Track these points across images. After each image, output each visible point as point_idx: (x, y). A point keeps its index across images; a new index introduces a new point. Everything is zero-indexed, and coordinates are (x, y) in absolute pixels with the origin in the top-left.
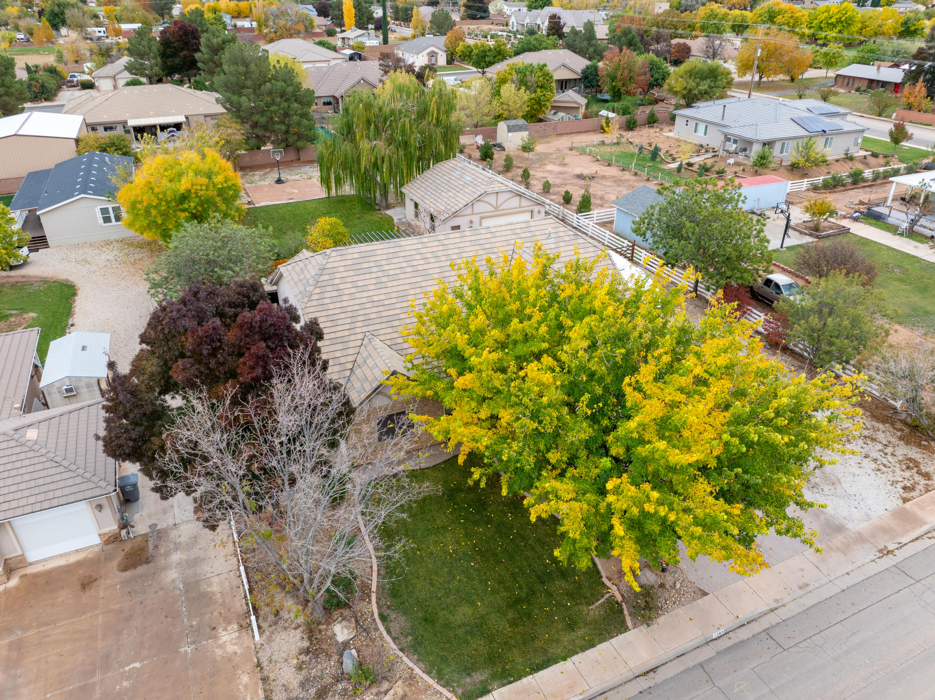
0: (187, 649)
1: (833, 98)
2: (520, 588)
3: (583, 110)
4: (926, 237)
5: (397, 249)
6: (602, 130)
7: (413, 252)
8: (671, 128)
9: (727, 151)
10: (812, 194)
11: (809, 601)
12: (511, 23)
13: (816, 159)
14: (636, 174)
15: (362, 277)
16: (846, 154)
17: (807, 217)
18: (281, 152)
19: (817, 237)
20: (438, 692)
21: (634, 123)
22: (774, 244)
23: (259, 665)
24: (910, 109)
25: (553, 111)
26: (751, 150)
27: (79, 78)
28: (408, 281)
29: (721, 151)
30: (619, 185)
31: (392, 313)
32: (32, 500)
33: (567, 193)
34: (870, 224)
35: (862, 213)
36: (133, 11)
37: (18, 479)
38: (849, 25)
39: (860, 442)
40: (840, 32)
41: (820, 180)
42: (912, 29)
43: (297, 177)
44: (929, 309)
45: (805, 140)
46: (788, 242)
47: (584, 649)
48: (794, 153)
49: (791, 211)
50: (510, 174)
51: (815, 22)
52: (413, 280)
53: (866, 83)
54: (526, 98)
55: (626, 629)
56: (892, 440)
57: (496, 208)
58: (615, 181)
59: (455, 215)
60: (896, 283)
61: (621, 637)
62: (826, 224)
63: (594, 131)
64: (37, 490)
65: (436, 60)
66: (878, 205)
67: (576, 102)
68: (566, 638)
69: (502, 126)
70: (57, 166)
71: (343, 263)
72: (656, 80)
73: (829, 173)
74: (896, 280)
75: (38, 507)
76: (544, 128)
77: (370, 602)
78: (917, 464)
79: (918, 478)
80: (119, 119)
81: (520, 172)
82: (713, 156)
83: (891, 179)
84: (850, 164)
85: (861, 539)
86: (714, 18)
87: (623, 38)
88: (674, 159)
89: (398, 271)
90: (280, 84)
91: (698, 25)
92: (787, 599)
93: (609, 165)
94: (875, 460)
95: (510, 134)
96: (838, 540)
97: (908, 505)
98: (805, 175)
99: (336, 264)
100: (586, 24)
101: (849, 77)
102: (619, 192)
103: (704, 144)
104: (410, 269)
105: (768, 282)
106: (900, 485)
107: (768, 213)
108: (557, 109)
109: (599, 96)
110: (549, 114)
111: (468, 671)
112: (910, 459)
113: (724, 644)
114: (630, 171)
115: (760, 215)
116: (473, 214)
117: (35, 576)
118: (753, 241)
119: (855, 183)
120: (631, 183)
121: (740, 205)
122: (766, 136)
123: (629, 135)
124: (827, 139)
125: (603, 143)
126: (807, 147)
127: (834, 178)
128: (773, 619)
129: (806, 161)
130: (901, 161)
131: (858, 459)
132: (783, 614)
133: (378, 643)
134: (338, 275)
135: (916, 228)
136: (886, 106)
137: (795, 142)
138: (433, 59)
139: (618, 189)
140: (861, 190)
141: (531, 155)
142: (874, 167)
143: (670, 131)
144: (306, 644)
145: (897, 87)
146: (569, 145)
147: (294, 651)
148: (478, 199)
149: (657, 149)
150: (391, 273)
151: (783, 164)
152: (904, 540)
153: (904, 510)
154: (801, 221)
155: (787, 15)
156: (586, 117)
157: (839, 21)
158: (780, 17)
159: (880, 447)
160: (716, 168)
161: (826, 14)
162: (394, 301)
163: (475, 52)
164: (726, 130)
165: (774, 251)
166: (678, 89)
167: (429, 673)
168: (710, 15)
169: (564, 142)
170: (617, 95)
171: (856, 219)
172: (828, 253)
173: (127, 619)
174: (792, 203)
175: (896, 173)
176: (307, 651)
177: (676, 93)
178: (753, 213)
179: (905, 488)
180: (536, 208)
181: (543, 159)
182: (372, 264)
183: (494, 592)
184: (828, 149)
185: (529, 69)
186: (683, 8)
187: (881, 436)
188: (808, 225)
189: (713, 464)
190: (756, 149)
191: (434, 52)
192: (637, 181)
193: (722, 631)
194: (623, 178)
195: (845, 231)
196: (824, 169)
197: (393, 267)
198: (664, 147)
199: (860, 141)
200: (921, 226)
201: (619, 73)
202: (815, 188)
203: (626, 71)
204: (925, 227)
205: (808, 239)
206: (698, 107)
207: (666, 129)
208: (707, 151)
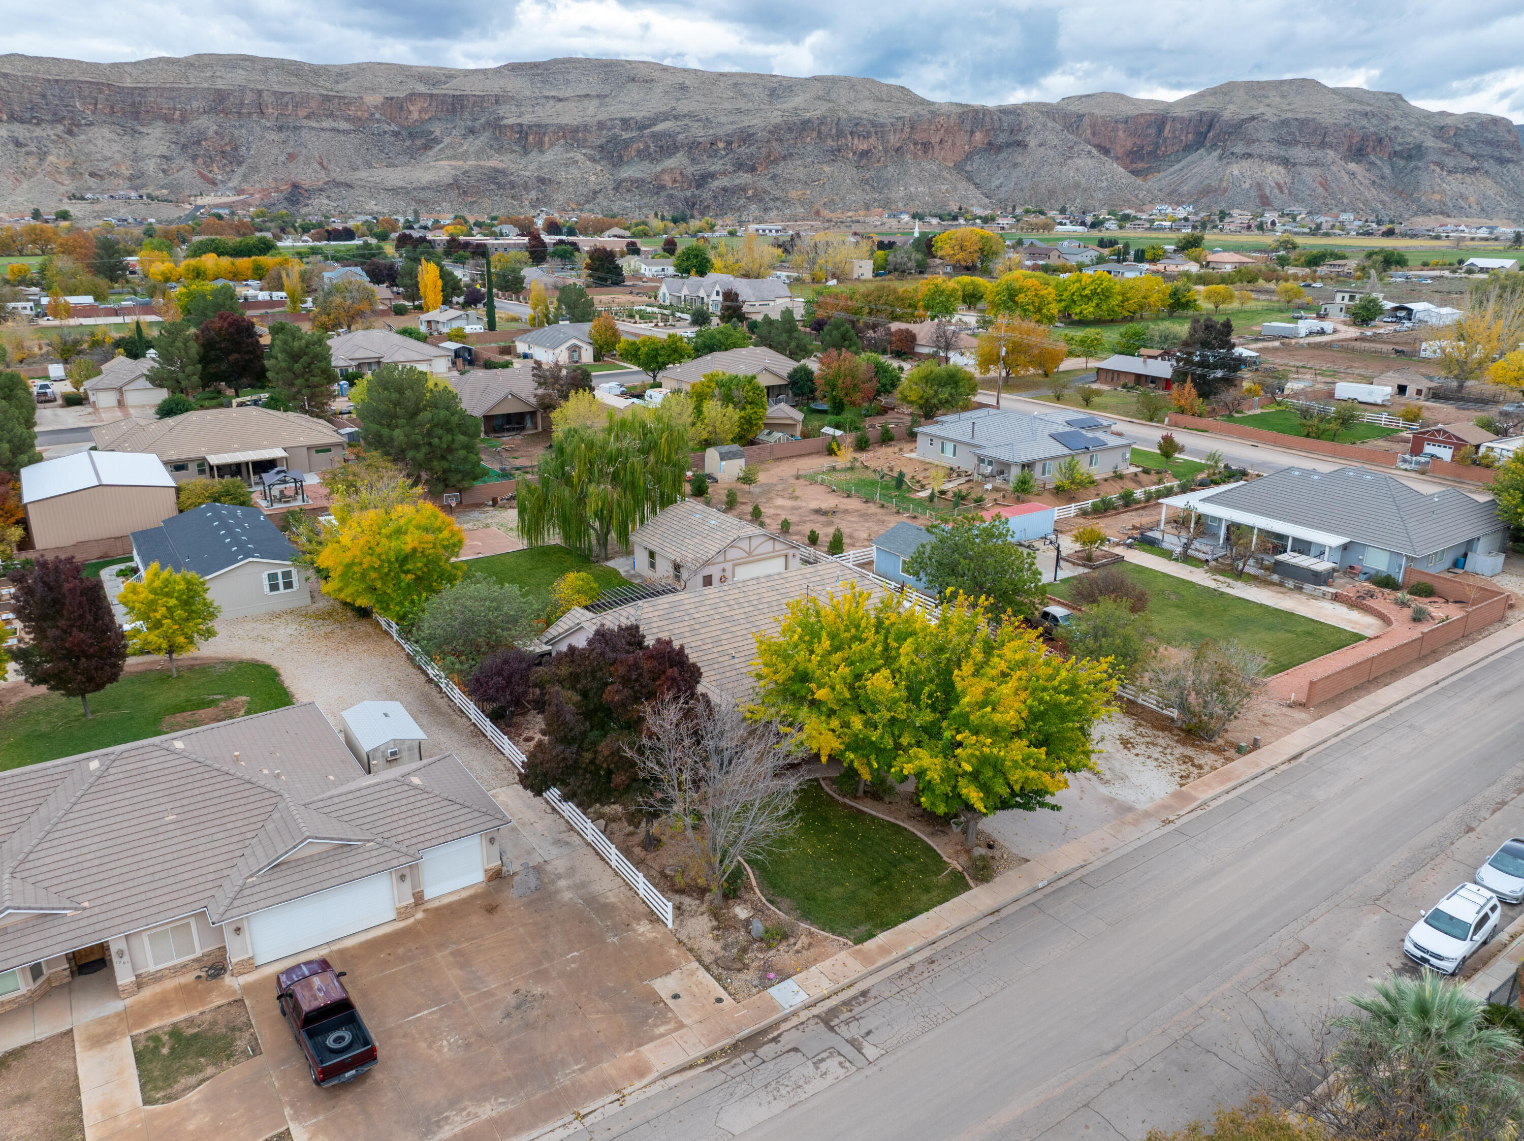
0: (612, 939)
1: (1096, 400)
2: (877, 871)
3: (799, 427)
4: (1201, 561)
5: (702, 598)
6: (831, 452)
7: (718, 600)
8: (912, 446)
9: (983, 475)
10: (1081, 520)
11: (1110, 858)
13: (1082, 481)
14: (882, 506)
15: (676, 626)
16: (1115, 472)
17: (1078, 547)
18: (456, 497)
19: (1091, 567)
20: (834, 940)
21: (866, 442)
22: (1047, 577)
23: (680, 942)
24: (1183, 412)
25: (767, 431)
26: (1009, 473)
27: (53, 389)
28: (718, 627)
29: (976, 475)
30: (866, 521)
31: (710, 657)
32: (442, 832)
33: (813, 532)
34: (1145, 551)
35: (1135, 539)
37: (423, 817)
38: (1108, 297)
39: (1144, 747)
40: (1097, 305)
41: (1088, 504)
42: (1183, 300)
43: (470, 526)
44: (1204, 632)
45: (1068, 459)
46: (1062, 575)
47: (940, 903)
48: (1058, 476)
49: (1061, 542)
50: (735, 512)
51: (1066, 294)
52: (723, 626)
53: (1133, 378)
54: (736, 417)
55: (971, 888)
56: (1171, 743)
57: (750, 554)
58: (861, 516)
59: (707, 563)
60: (1172, 610)
61: (967, 893)
62: (1098, 553)
63: (818, 453)
64: (443, 825)
65: (580, 356)
66: (1151, 529)
67: (792, 418)
68: (925, 898)
69: (712, 454)
71: (657, 613)
72: (884, 386)
73: (1098, 495)
74: (1172, 606)
75: (449, 838)
76: (758, 451)
77: (755, 893)
78: (1191, 759)
79: (1191, 769)
81: (749, 509)
82: (968, 481)
83: (1160, 501)
84: (1120, 482)
85: (1147, 815)
86: (940, 296)
87: (835, 332)
88: (923, 487)
89: (707, 619)
90: (443, 413)
91: (921, 303)
92: (1093, 858)
93: (849, 496)
94: (1157, 759)
95: (723, 463)
96: (1130, 816)
97: (1184, 788)
98: (1072, 499)
99: (651, 615)
100: (783, 313)
101: (1113, 372)
102: (869, 528)
103: (955, 467)
104: (717, 616)
105: (1046, 615)
106: (1177, 776)
107: (1036, 544)
108: (772, 427)
109: (812, 406)
110: (763, 436)
111: (855, 925)
112: (1186, 756)
113: (1049, 890)
114: (875, 503)
115: (1028, 547)
116: (725, 561)
117: (437, 909)
118: (1026, 575)
119: (1127, 505)
120: (879, 517)
121: (1009, 539)
122: (1025, 458)
123: (863, 456)
124: (1092, 457)
125: (834, 469)
126: (1071, 468)
127: (1103, 501)
128: (1083, 872)
129: (1072, 483)
130: (1175, 477)
131: (1141, 759)
132: (1090, 868)
133: (773, 916)
134: (655, 625)
135: (1190, 552)
136: (1156, 409)
137: (1057, 463)
138: (576, 355)
139: (867, 524)
140: (1134, 513)
141: (752, 488)
142: (1147, 485)
143: (912, 451)
144: (715, 923)
145: (1167, 384)
146: (794, 472)
147: (707, 929)
148: (731, 545)
149: (901, 475)
150: (702, 620)
151: (1047, 487)
152: (1181, 813)
153: (1181, 792)
154: (1072, 552)
155: (1031, 294)
156: (805, 436)
157: (1094, 293)
158: (1022, 295)
159: (1161, 749)
160: (973, 496)
161: (1077, 285)
162: (710, 646)
163: (644, 350)
164: (979, 452)
165: (1049, 584)
166: (913, 398)
167: (823, 930)
168: (935, 292)
169: (786, 469)
170: (838, 407)
171: (1130, 546)
172: (1100, 582)
174: (1061, 532)
175: (1169, 493)
176: (718, 928)
177: (911, 403)
178: (1021, 545)
179: (1181, 777)
180: (791, 552)
181: (768, 491)
182: (683, 613)
183: (856, 875)
184: (1094, 467)
185: (735, 382)
186: (891, 267)
187: (1161, 741)
188: (1080, 555)
189: (1022, 726)
190: (1015, 473)
191: (576, 346)
192: (886, 514)
193: (1045, 882)
194: (869, 512)
195: (1120, 559)
196: (1092, 490)
197: (702, 614)
198: (908, 472)
199: (1128, 456)
200: (1196, 550)
201: (840, 381)
202: (1084, 513)
203: (849, 379)
204: (1199, 551)
205: (1081, 570)
206: (943, 422)
207: (907, 447)
208: (959, 475)
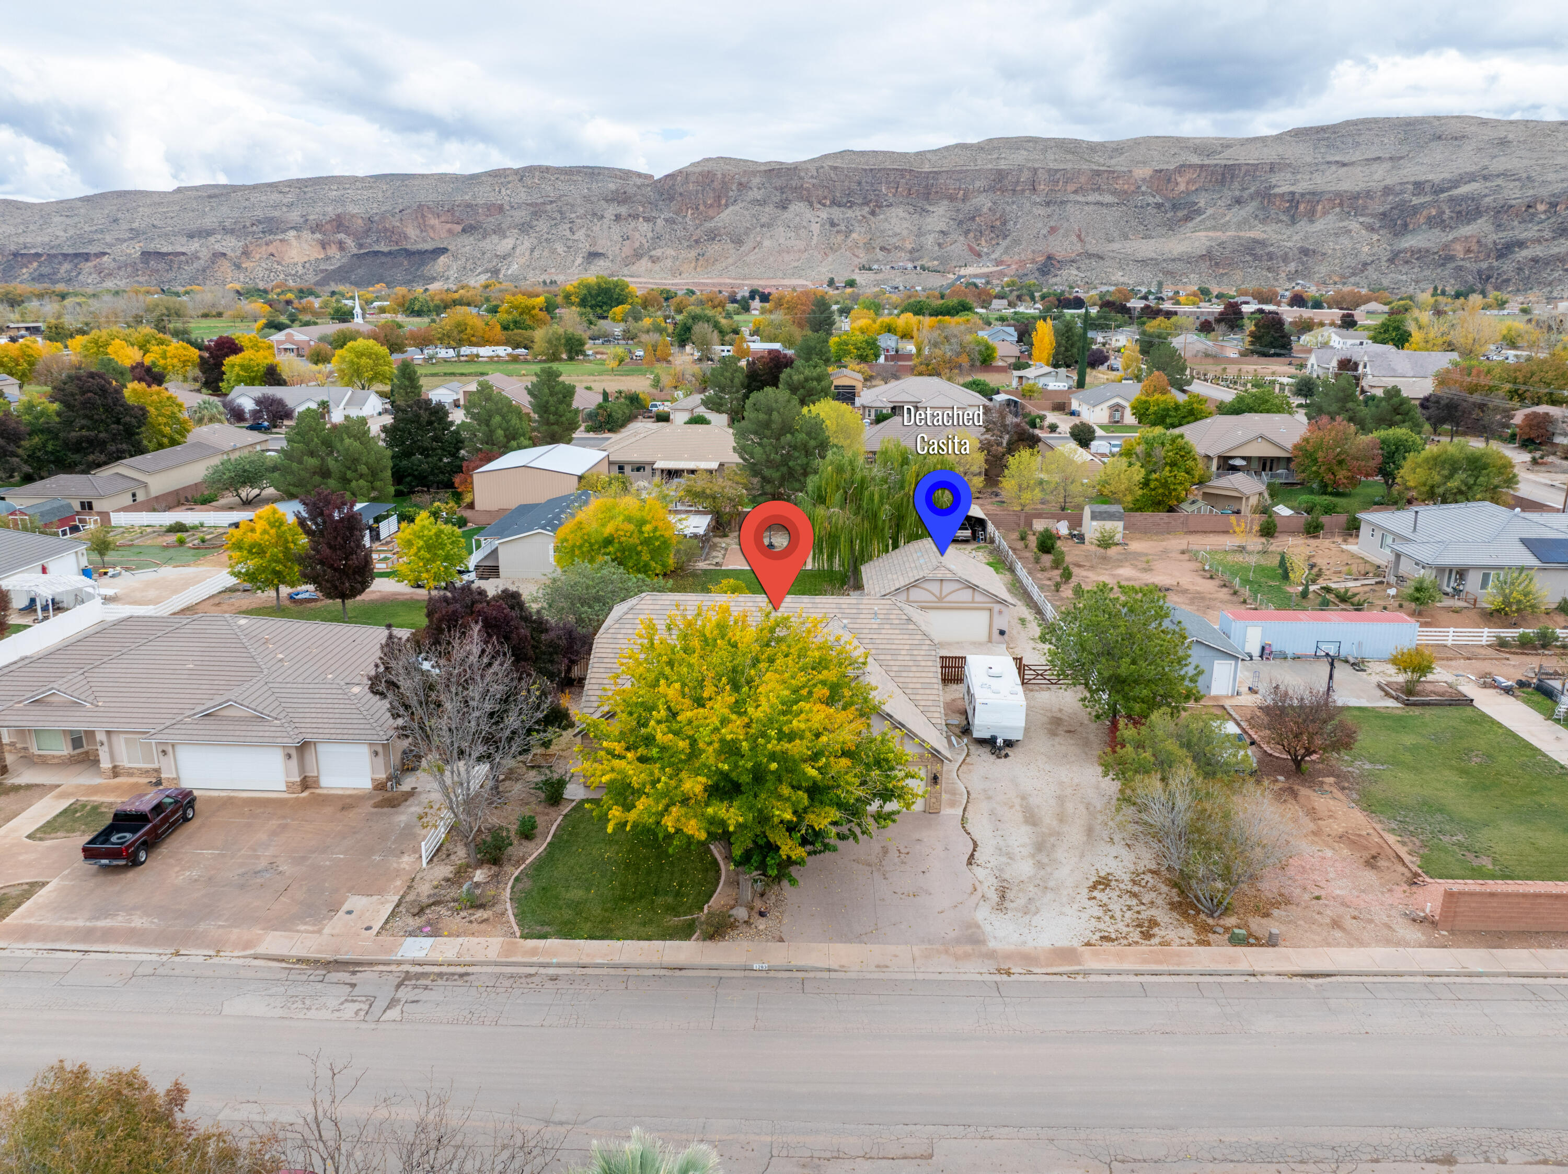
0: (377, 859)
2: (635, 892)
11: (874, 976)
12: (1309, 366)
20: (510, 926)
21: (1319, 528)
23: (413, 879)
25: (1193, 500)
27: (661, 408)
29: (1391, 577)
36: (780, 326)
37: (331, 715)
56: (1159, 901)
57: (940, 599)
64: (338, 725)
65: (1122, 416)
68: (634, 928)
69: (1087, 511)
70: (549, 501)
76: (1166, 520)
77: (516, 869)
78: (1153, 926)
79: (1135, 935)
80: (649, 459)
85: (991, 955)
94: (1109, 911)
95: (1094, 523)
96: (964, 949)
97: (1085, 949)
106: (1102, 935)
110: (1186, 504)
111: (544, 924)
112: (1152, 920)
117: (319, 795)
119: (1544, 647)
122: (1449, 561)
125: (1242, 549)
126: (1514, 583)
133: (500, 891)
138: (1118, 415)
143: (1357, 543)
144: (451, 876)
146: (1185, 547)
147: (441, 876)
148: (915, 584)
151: (1480, 605)
152: (1037, 971)
153: (1073, 951)
159: (1133, 903)
164: (1398, 547)
167: (515, 916)
170: (1323, 487)
171: (1505, 691)
173: (355, 833)
176: (448, 880)
179: (1103, 938)
180: (996, 607)
183: (612, 888)
187: (1149, 896)
191: (1118, 405)
193: (767, 967)
195: (1466, 702)
